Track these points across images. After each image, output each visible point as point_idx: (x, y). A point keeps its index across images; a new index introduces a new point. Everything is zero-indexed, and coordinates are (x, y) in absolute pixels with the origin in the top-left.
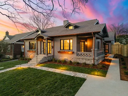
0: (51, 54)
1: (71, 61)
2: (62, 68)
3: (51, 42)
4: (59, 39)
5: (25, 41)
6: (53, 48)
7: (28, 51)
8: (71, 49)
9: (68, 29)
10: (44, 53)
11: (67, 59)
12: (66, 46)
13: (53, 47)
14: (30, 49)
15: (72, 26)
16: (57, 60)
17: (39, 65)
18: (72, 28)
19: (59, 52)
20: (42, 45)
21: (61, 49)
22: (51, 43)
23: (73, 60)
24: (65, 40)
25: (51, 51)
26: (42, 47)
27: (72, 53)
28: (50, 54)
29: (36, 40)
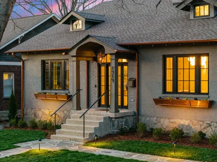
0: (126, 107)
1: (202, 135)
2: (173, 153)
3: (126, 64)
4: (159, 54)
5: (24, 58)
6: (134, 86)
7: (36, 96)
8: (202, 91)
9: (192, 17)
10: (100, 105)
11: (188, 127)
12: (186, 78)
13: (135, 83)
14: (44, 88)
15: (207, 7)
16: (152, 129)
17: (94, 144)
18: (207, 13)
19: (158, 101)
20: (91, 74)
21: (164, 91)
22: (126, 68)
23: (209, 128)
24: (180, 59)
25: (125, 98)
26: (94, 81)
27: (205, 105)
28: (123, 107)
29: (75, 59)
